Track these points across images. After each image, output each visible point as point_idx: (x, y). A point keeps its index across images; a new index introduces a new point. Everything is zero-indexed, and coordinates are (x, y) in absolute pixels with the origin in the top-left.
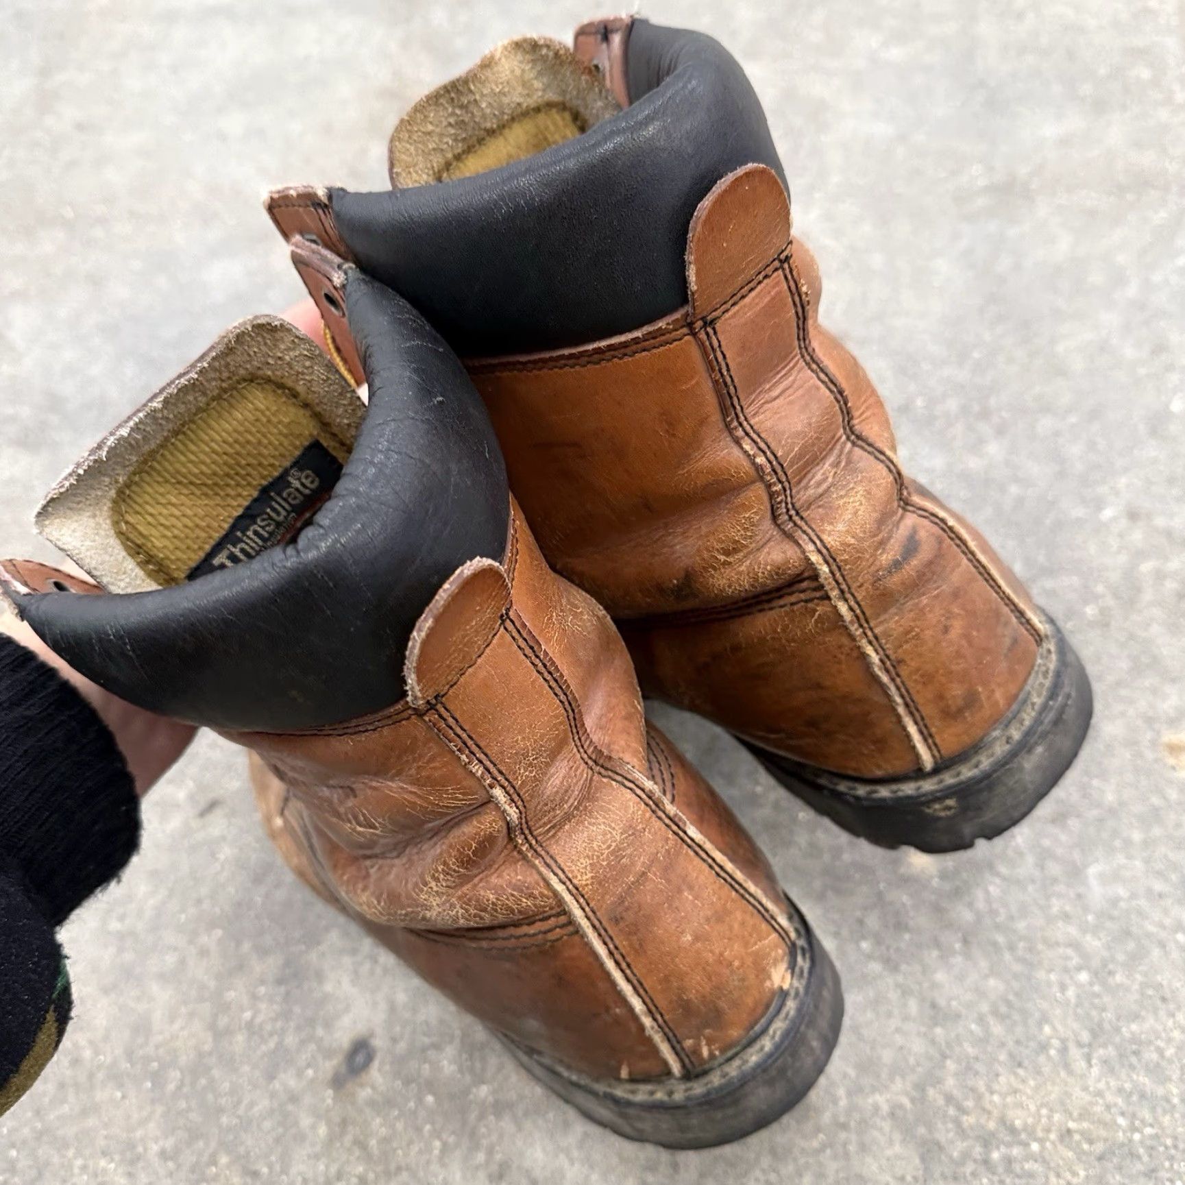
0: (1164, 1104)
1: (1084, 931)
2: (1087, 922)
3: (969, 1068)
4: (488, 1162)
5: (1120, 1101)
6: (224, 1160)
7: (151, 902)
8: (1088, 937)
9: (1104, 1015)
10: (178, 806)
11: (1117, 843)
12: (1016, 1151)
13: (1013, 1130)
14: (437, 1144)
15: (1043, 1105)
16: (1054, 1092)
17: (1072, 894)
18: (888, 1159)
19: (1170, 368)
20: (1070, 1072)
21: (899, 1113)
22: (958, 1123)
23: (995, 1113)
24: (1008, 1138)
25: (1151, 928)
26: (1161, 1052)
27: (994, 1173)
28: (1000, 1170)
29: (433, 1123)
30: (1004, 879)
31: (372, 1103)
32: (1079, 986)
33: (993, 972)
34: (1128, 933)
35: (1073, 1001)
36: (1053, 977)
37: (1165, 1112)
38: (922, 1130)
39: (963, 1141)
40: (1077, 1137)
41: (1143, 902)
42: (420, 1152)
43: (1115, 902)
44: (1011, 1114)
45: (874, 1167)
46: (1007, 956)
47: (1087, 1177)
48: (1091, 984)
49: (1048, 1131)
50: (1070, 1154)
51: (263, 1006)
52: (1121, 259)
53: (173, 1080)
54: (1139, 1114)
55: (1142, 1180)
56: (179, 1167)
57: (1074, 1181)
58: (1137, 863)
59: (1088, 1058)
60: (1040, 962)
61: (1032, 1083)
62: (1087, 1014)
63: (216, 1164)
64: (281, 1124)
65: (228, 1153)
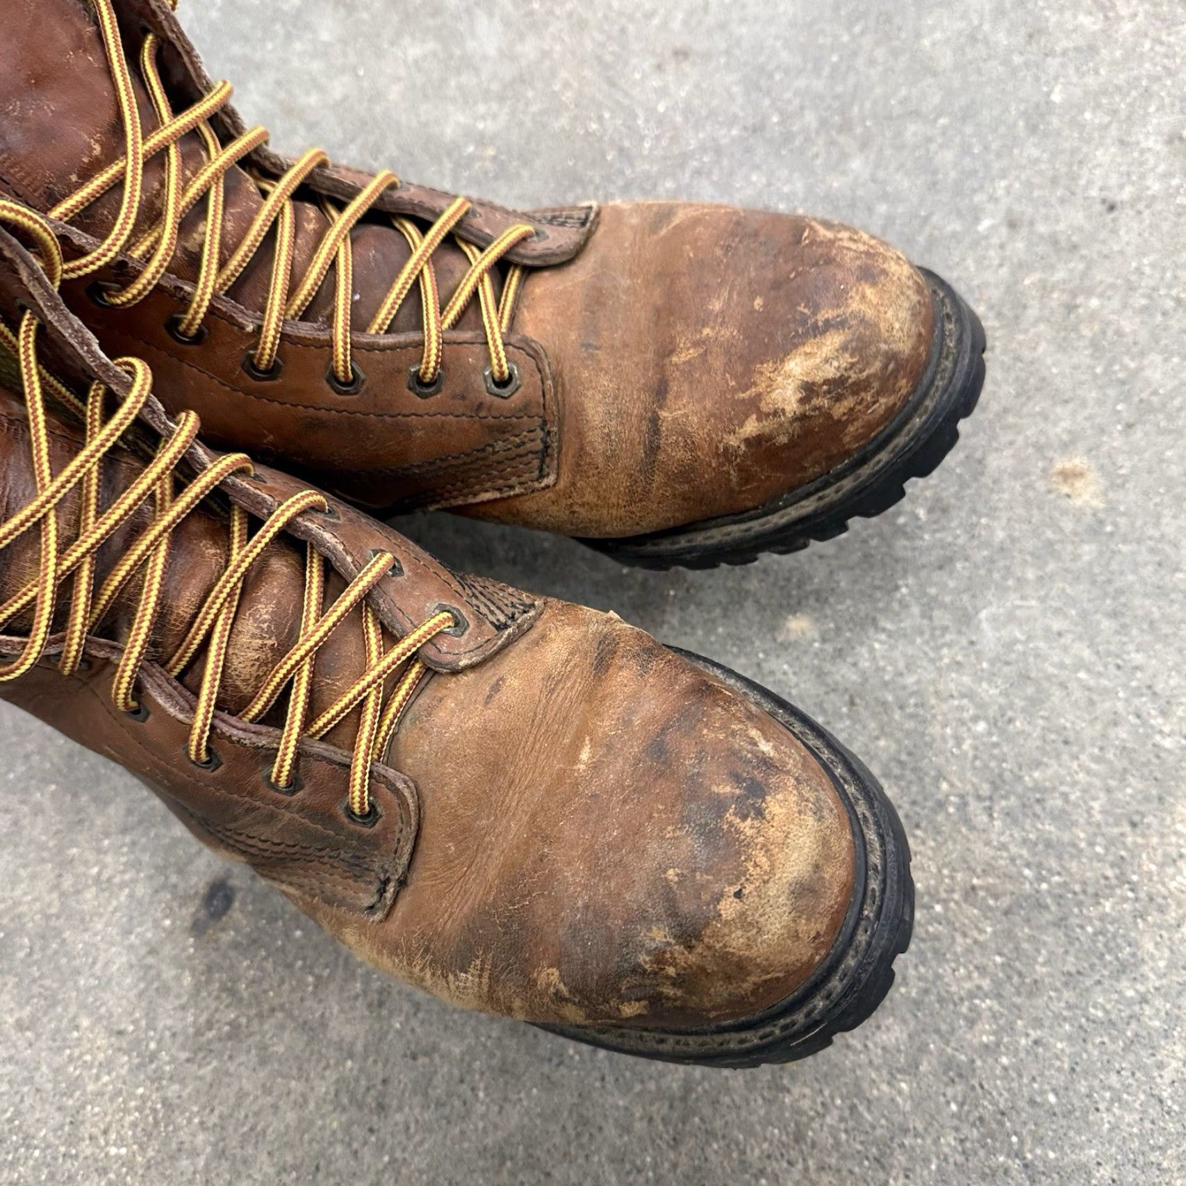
0: (1070, 849)
1: (979, 680)
2: (983, 670)
4: (365, 992)
5: (1024, 852)
6: (85, 1022)
8: (985, 685)
9: (1004, 765)
11: (1010, 583)
14: (310, 979)
15: (945, 865)
16: (954, 850)
17: (964, 642)
19: (1050, 53)
20: (972, 828)
25: (1051, 670)
26: (1065, 796)
29: (304, 959)
30: (890, 635)
31: (235, 945)
32: (975, 737)
33: (883, 733)
34: (1025, 677)
35: (971, 754)
36: (948, 731)
37: (1072, 857)
40: (982, 893)
41: (1042, 645)
42: (293, 990)
43: (1010, 645)
46: (897, 716)
47: (994, 933)
48: (990, 734)
49: (951, 891)
50: (975, 911)
51: (109, 859)
53: (22, 947)
54: (1046, 864)
55: (1052, 930)
56: (38, 1036)
57: (981, 938)
58: (1033, 603)
59: (989, 811)
60: (934, 716)
61: (932, 844)
62: (986, 766)
63: (77, 1028)
64: (142, 979)
65: (90, 1014)
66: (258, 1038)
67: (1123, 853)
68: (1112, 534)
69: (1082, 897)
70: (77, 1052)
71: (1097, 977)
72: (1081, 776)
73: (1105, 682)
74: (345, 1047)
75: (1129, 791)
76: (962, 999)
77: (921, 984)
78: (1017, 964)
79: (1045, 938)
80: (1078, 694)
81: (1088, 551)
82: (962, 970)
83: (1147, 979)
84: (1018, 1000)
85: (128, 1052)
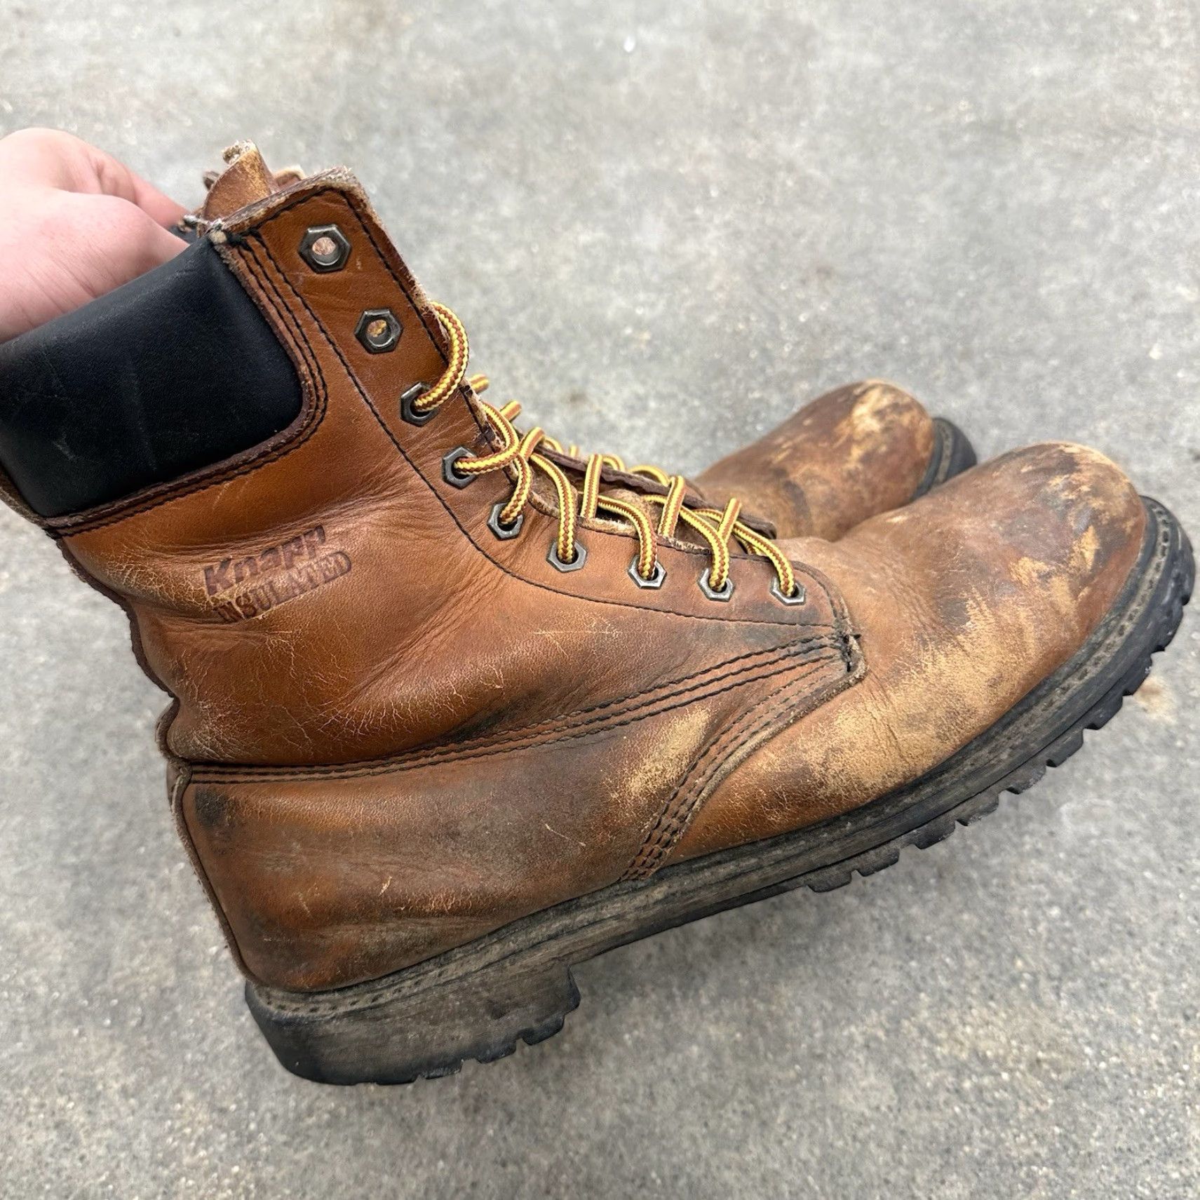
0: (1129, 1034)
1: (1056, 868)
2: (1060, 860)
3: (942, 1000)
4: (462, 1096)
5: (1086, 1031)
6: (189, 1096)
7: (108, 835)
8: (1060, 874)
9: (1074, 949)
10: (135, 735)
11: (1090, 782)
12: (986, 1081)
13: (984, 1060)
15: (1013, 1037)
16: (1023, 1024)
17: (1045, 831)
18: (863, 1090)
19: (1150, 315)
20: (1040, 1005)
21: (873, 1045)
22: (932, 1055)
23: (967, 1044)
24: (979, 1069)
25: (1120, 865)
26: (1126, 984)
27: (965, 1102)
28: (972, 1098)
32: (1051, 921)
33: (967, 907)
34: (1097, 870)
35: (1045, 935)
36: (1026, 912)
37: (1129, 1041)
38: (896, 1061)
39: (936, 1070)
40: (1045, 1066)
41: (1113, 841)
43: (1085, 839)
44: (982, 1045)
45: (850, 1098)
46: (981, 893)
47: (1055, 1105)
48: (1063, 920)
49: (1018, 1061)
50: (1039, 1082)
52: (1105, 203)
53: (134, 1016)
54: (1105, 1044)
55: (1107, 1107)
56: (142, 1104)
57: (1043, 1108)
58: (1109, 802)
59: (1057, 991)
60: (1013, 898)
61: (1003, 1015)
62: (1057, 948)
63: (180, 1101)
64: (250, 1060)
65: (192, 1089)
66: (356, 1129)
67: (1176, 1043)
68: (1182, 749)
69: (1136, 1080)
70: (178, 1124)
71: (1147, 1158)
72: (1142, 967)
73: (1168, 883)
74: (439, 1148)
75: (1184, 986)
76: (1021, 1164)
77: (984, 1146)
78: (1074, 1137)
79: (1100, 1113)
80: (1143, 892)
81: (1160, 761)
82: (1022, 1137)
83: (1192, 1164)
84: (1072, 1171)
85: (227, 1131)
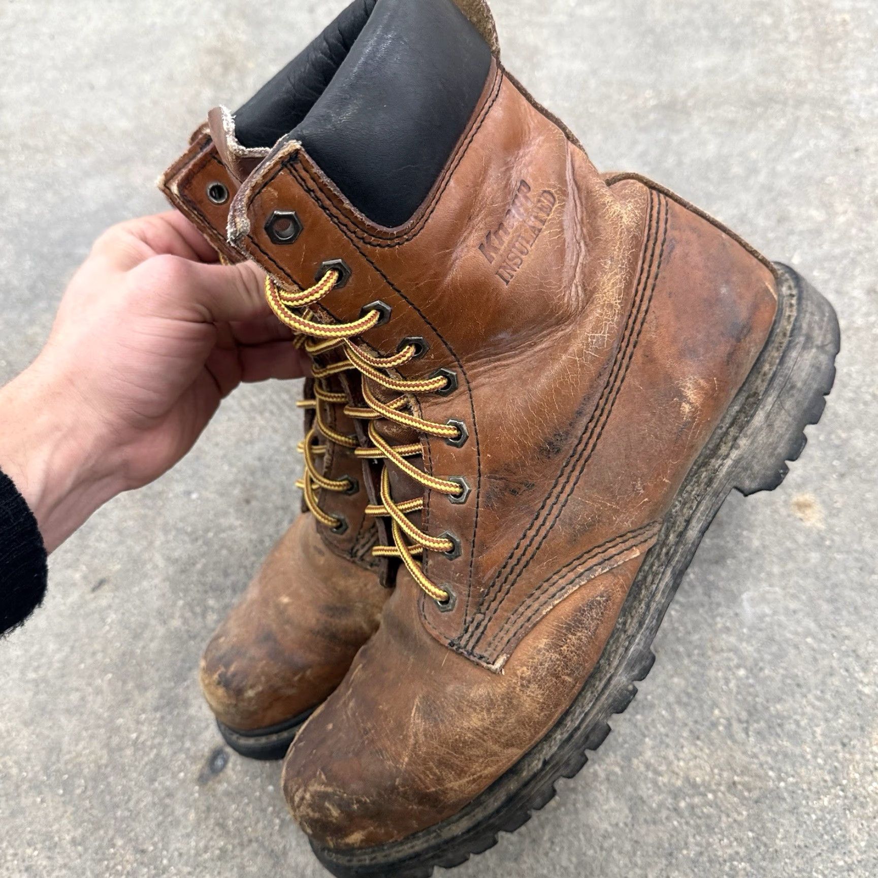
0: (800, 759)
1: (741, 640)
2: (743, 633)
3: (662, 742)
5: (769, 760)
6: (119, 842)
7: (58, 656)
8: (744, 644)
9: (757, 699)
10: (74, 585)
11: (763, 575)
12: (697, 800)
13: (694, 785)
14: (277, 821)
15: (715, 766)
16: (722, 756)
17: (731, 613)
18: (606, 812)
19: (791, 232)
20: (735, 741)
21: (612, 778)
22: (655, 783)
23: (681, 774)
24: (690, 792)
25: (789, 635)
26: (797, 723)
27: (682, 817)
28: (687, 814)
29: (274, 806)
30: (682, 605)
31: (227, 794)
32: (739, 679)
33: (676, 673)
34: (771, 640)
35: (735, 690)
36: (720, 674)
37: (801, 765)
38: (629, 789)
39: (659, 795)
40: (740, 787)
41: (783, 618)
42: (265, 828)
43: (761, 618)
44: (692, 774)
45: (596, 817)
46: (686, 661)
47: (748, 815)
48: (747, 678)
49: (719, 784)
50: (735, 799)
51: (145, 728)
52: (753, 155)
53: (79, 786)
54: (783, 768)
55: (788, 815)
56: (86, 850)
57: (739, 818)
58: (777, 589)
59: (746, 731)
60: (711, 664)
61: (707, 751)
62: (745, 699)
63: (113, 846)
64: (162, 814)
65: (122, 837)
66: (239, 860)
67: (836, 764)
68: (830, 547)
69: (808, 793)
70: (112, 864)
71: (819, 851)
72: (809, 709)
73: (824, 646)
74: (300, 871)
75: (840, 721)
76: (725, 861)
77: (698, 849)
78: (764, 838)
79: (782, 820)
80: (807, 653)
81: (815, 557)
82: (726, 840)
83: (853, 854)
84: (764, 864)
85: (146, 866)
